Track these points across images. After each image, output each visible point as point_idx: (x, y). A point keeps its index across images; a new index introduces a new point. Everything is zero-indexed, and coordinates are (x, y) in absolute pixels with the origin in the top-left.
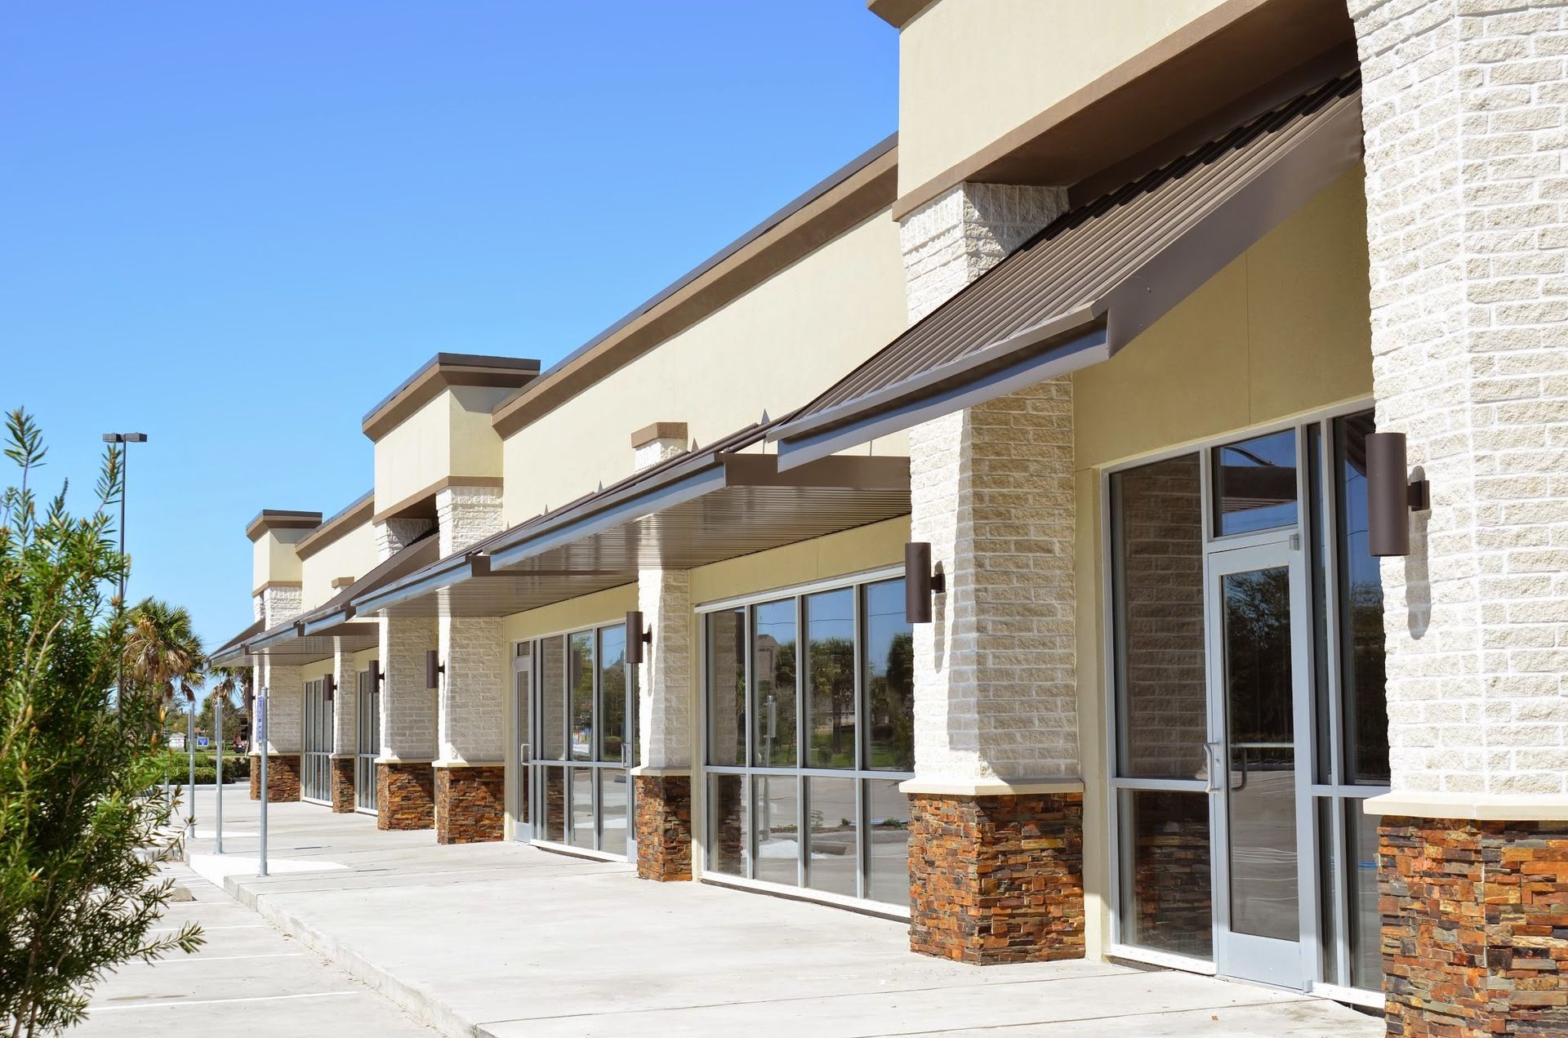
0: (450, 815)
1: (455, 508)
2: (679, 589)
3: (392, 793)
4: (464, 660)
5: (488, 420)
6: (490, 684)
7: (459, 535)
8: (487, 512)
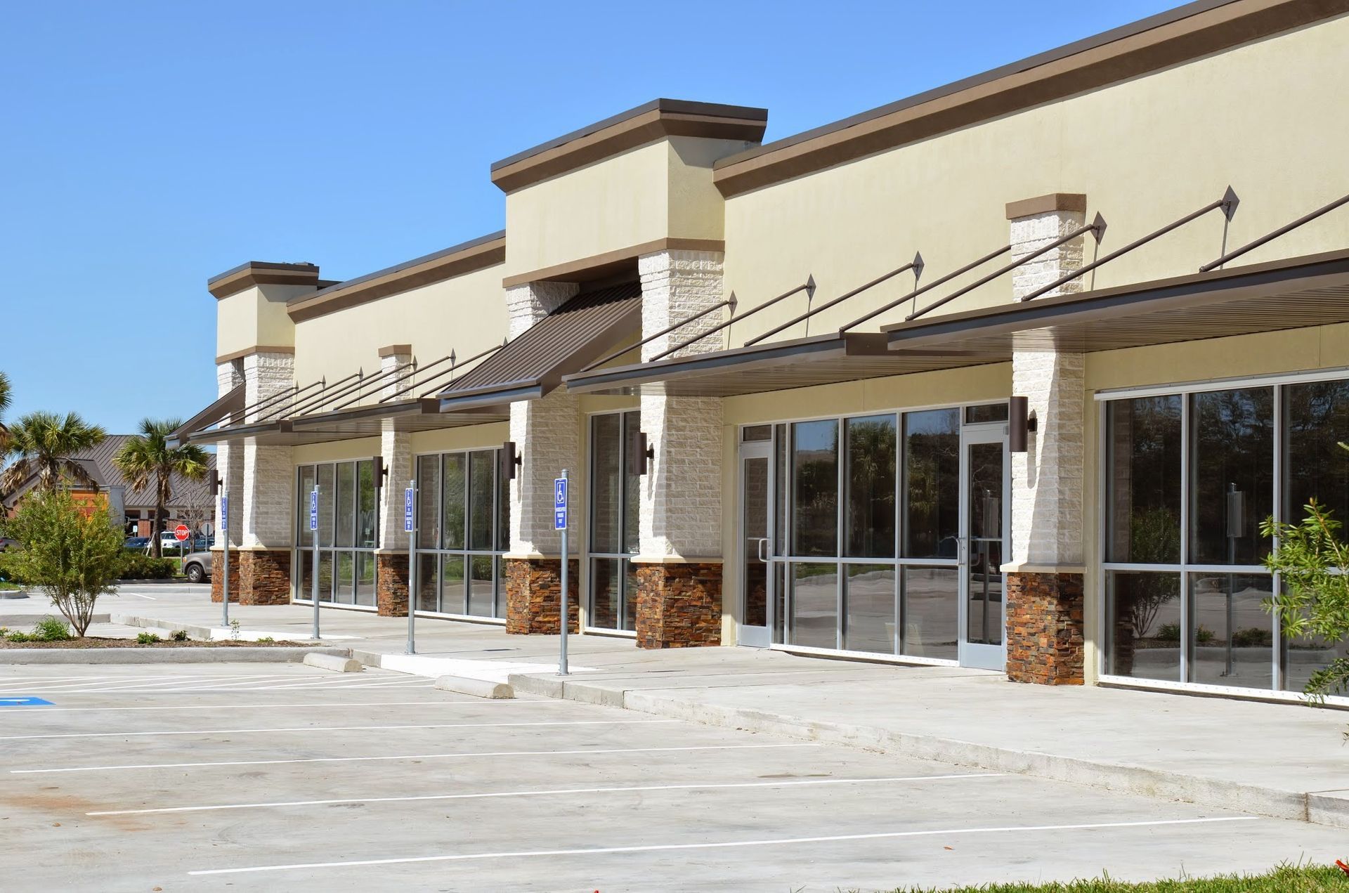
0: (665, 616)
1: (672, 274)
2: (1074, 373)
3: (533, 592)
4: (681, 445)
5: (709, 176)
6: (707, 471)
7: (677, 304)
8: (707, 279)
